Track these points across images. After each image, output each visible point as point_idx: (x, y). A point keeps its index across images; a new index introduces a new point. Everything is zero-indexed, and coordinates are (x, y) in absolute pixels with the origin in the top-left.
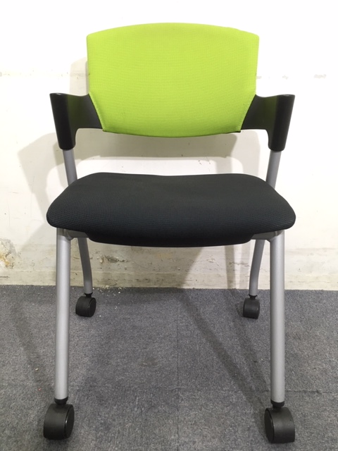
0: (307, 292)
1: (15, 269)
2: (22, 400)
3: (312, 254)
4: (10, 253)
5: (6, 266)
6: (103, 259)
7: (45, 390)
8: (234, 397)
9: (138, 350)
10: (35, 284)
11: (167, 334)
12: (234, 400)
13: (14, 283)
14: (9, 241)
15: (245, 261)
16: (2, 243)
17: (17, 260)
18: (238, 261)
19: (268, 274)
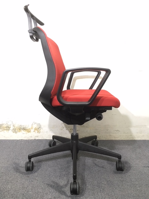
0: (140, 140)
1: (41, 134)
3: (141, 127)
4: (39, 128)
5: (38, 132)
6: (71, 130)
10: (47, 139)
13: (40, 139)
14: (39, 124)
15: (119, 130)
16: (37, 125)
17: (41, 130)
18: (116, 130)
19: (127, 134)
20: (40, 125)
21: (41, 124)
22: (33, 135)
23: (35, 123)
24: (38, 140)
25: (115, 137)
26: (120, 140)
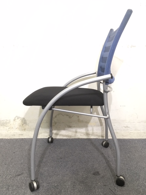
1: (26, 131)
2: (44, 192)
4: (24, 124)
7: (53, 188)
8: (141, 189)
9: (90, 168)
11: (101, 160)
12: (141, 191)
13: (25, 137)
14: (24, 119)
15: (129, 126)
16: (21, 120)
17: (27, 127)
18: (125, 126)
19: (139, 132)
20: (25, 121)
21: (26, 119)
22: (17, 133)
23: (18, 118)
24: (22, 139)
25: (123, 135)
26: (130, 139)
